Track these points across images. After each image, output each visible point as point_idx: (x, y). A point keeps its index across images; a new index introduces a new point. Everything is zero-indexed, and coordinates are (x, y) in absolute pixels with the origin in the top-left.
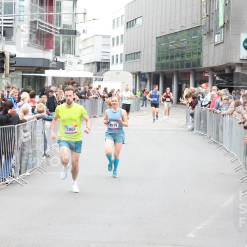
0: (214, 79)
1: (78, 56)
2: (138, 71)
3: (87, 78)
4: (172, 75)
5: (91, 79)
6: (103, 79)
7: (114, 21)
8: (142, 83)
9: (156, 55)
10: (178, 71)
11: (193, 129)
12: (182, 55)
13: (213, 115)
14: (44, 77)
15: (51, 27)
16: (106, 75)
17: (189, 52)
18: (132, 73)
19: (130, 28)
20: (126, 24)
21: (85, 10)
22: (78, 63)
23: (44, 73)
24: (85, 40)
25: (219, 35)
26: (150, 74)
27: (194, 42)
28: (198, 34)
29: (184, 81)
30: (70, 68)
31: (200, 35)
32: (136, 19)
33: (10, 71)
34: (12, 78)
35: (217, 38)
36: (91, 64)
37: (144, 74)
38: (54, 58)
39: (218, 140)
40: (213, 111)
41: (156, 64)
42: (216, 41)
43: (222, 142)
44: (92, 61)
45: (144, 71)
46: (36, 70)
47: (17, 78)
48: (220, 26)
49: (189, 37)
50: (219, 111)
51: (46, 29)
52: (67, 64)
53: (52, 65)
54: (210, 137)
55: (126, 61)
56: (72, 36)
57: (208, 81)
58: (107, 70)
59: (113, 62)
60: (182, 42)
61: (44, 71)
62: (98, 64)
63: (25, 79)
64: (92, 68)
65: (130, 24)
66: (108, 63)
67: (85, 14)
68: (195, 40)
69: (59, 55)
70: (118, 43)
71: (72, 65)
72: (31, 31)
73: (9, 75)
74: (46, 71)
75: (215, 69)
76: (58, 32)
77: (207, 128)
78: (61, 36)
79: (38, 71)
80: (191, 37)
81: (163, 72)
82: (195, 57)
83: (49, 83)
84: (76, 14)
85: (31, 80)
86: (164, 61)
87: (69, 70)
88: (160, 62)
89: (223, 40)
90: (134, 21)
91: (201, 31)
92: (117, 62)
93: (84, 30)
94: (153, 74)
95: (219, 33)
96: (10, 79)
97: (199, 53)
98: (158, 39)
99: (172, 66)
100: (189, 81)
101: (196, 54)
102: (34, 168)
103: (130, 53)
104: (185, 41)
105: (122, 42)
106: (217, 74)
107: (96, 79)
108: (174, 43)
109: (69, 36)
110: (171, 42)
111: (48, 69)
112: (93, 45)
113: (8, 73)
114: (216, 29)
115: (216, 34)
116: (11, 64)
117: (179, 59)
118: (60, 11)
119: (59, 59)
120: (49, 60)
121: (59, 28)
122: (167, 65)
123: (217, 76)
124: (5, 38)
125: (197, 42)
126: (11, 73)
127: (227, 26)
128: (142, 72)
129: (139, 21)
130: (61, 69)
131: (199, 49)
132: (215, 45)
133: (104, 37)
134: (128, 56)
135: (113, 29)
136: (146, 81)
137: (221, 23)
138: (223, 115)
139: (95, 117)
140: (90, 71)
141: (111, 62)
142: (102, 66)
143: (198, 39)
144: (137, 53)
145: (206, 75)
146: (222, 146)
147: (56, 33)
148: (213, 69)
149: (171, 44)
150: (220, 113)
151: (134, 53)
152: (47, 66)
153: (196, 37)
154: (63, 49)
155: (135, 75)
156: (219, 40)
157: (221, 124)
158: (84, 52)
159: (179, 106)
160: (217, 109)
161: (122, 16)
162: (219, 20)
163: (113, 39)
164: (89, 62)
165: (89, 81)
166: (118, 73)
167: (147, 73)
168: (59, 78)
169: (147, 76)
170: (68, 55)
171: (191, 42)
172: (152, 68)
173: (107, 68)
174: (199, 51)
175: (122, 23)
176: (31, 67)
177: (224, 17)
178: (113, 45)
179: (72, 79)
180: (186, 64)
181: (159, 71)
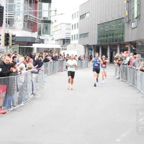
0: (131, 48)
1: (52, 36)
2: (87, 44)
3: (57, 48)
4: (107, 46)
5: (59, 49)
6: (66, 49)
7: (73, 15)
8: (89, 51)
9: (98, 35)
10: (110, 44)
11: (119, 78)
12: (113, 35)
13: (131, 69)
14: (32, 48)
15: (36, 19)
16: (68, 47)
17: (117, 33)
18: (83, 45)
19: (82, 19)
20: (80, 17)
21: (56, 8)
22: (52, 40)
23: (32, 46)
24: (56, 26)
25: (135, 23)
26: (94, 46)
27: (120, 27)
28: (122, 23)
29: (114, 50)
30: (47, 43)
31: (123, 23)
32: (85, 14)
33: (12, 45)
34: (13, 49)
35: (133, 25)
36: (59, 40)
37: (91, 46)
38: (38, 37)
39: (134, 85)
40: (131, 68)
41: (98, 40)
42: (133, 26)
43: (136, 86)
44: (60, 38)
45: (90, 44)
46: (27, 43)
47: (16, 49)
48: (135, 18)
49: (117, 24)
50: (134, 67)
51: (33, 20)
52: (46, 40)
53: (37, 41)
54: (129, 83)
55: (80, 38)
56: (48, 24)
57: (128, 50)
58: (69, 44)
59: (72, 39)
60: (113, 27)
61: (32, 45)
62: (64, 40)
63: (21, 49)
64: (60, 43)
65: (82, 17)
66: (70, 40)
67: (56, 11)
68: (120, 26)
69: (41, 35)
70: (75, 28)
71: (48, 41)
72: (24, 21)
73: (11, 47)
74: (33, 44)
75: (132, 43)
76: (40, 22)
77: (128, 77)
78: (42, 24)
79: (29, 45)
80: (118, 24)
81: (102, 45)
82: (120, 36)
83: (35, 51)
84: (50, 11)
85: (24, 50)
86: (102, 38)
87: (46, 44)
88: (100, 39)
89: (137, 26)
90: (85, 15)
91: (123, 21)
92: (75, 39)
93: (55, 21)
94: (96, 46)
95: (134, 22)
96: (12, 49)
97: (123, 34)
98: (99, 25)
99: (107, 41)
100: (117, 50)
101: (121, 34)
102: (27, 101)
103: (82, 34)
104: (114, 26)
105: (78, 27)
106: (133, 45)
107: (63, 49)
108: (108, 28)
109: (47, 24)
110: (106, 27)
111: (34, 43)
112: (61, 29)
113: (11, 45)
114: (133, 20)
115: (133, 22)
116: (12, 40)
117: (111, 37)
118: (41, 9)
119: (41, 37)
120: (35, 38)
121: (40, 19)
122: (104, 40)
123: (133, 47)
124: (9, 25)
125: (121, 27)
126: (13, 46)
127: (139, 17)
128: (89, 45)
129: (87, 15)
130: (42, 43)
131: (123, 31)
132: (132, 29)
133: (67, 24)
134: (81, 35)
135: (72, 20)
136: (92, 50)
137: (136, 16)
138: (137, 70)
139: (62, 71)
140: (59, 44)
141: (71, 39)
142: (66, 41)
143: (122, 26)
144: (86, 34)
145: (127, 46)
146: (136, 88)
147: (39, 22)
148: (131, 43)
149: (106, 28)
150: (135, 69)
151: (85, 34)
152: (34, 42)
153: (121, 24)
154: (43, 32)
155: (85, 47)
156: (135, 26)
157: (135, 75)
158: (55, 33)
159: (111, 64)
160: (134, 66)
161: (77, 12)
162: (134, 14)
163: (73, 25)
164: (59, 39)
165: (58, 50)
166: (75, 45)
167: (92, 45)
168: (41, 48)
169: (92, 47)
170: (46, 35)
171: (118, 27)
172: (95, 43)
173: (69, 42)
174: (123, 32)
175: (77, 16)
176: (24, 42)
177: (137, 12)
178: (73, 29)
179: (48, 49)
180: (115, 40)
181: (99, 44)
